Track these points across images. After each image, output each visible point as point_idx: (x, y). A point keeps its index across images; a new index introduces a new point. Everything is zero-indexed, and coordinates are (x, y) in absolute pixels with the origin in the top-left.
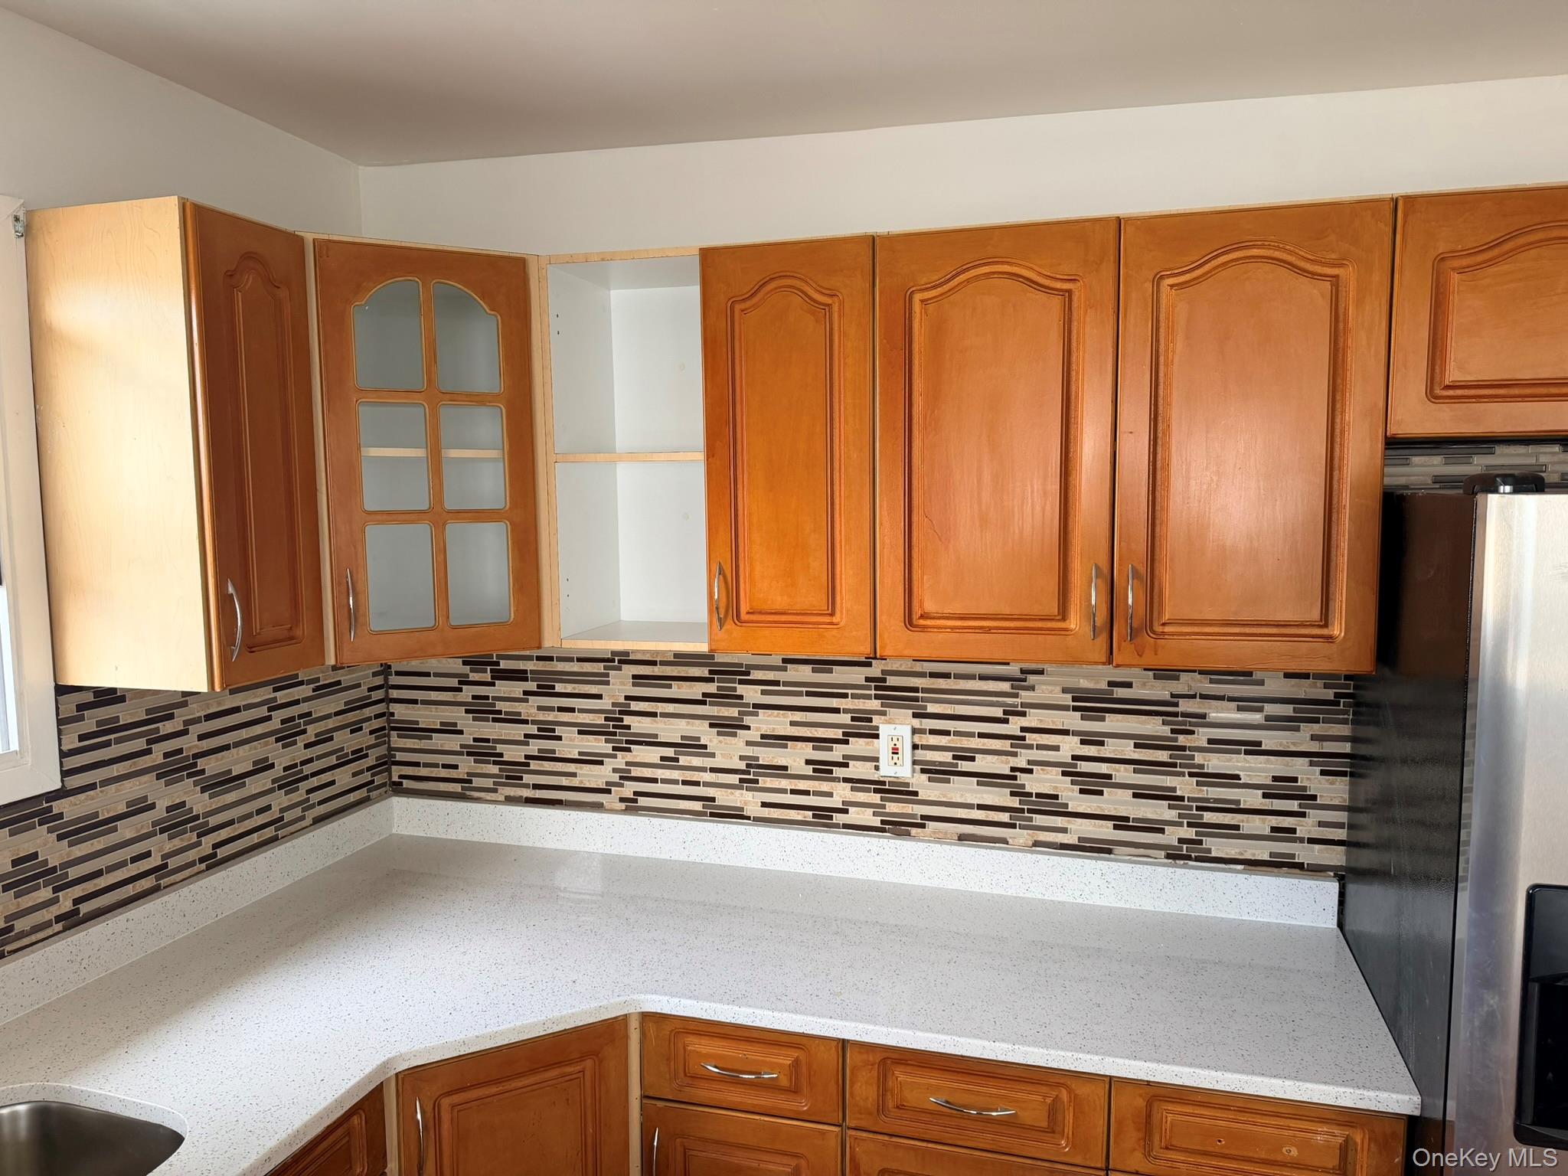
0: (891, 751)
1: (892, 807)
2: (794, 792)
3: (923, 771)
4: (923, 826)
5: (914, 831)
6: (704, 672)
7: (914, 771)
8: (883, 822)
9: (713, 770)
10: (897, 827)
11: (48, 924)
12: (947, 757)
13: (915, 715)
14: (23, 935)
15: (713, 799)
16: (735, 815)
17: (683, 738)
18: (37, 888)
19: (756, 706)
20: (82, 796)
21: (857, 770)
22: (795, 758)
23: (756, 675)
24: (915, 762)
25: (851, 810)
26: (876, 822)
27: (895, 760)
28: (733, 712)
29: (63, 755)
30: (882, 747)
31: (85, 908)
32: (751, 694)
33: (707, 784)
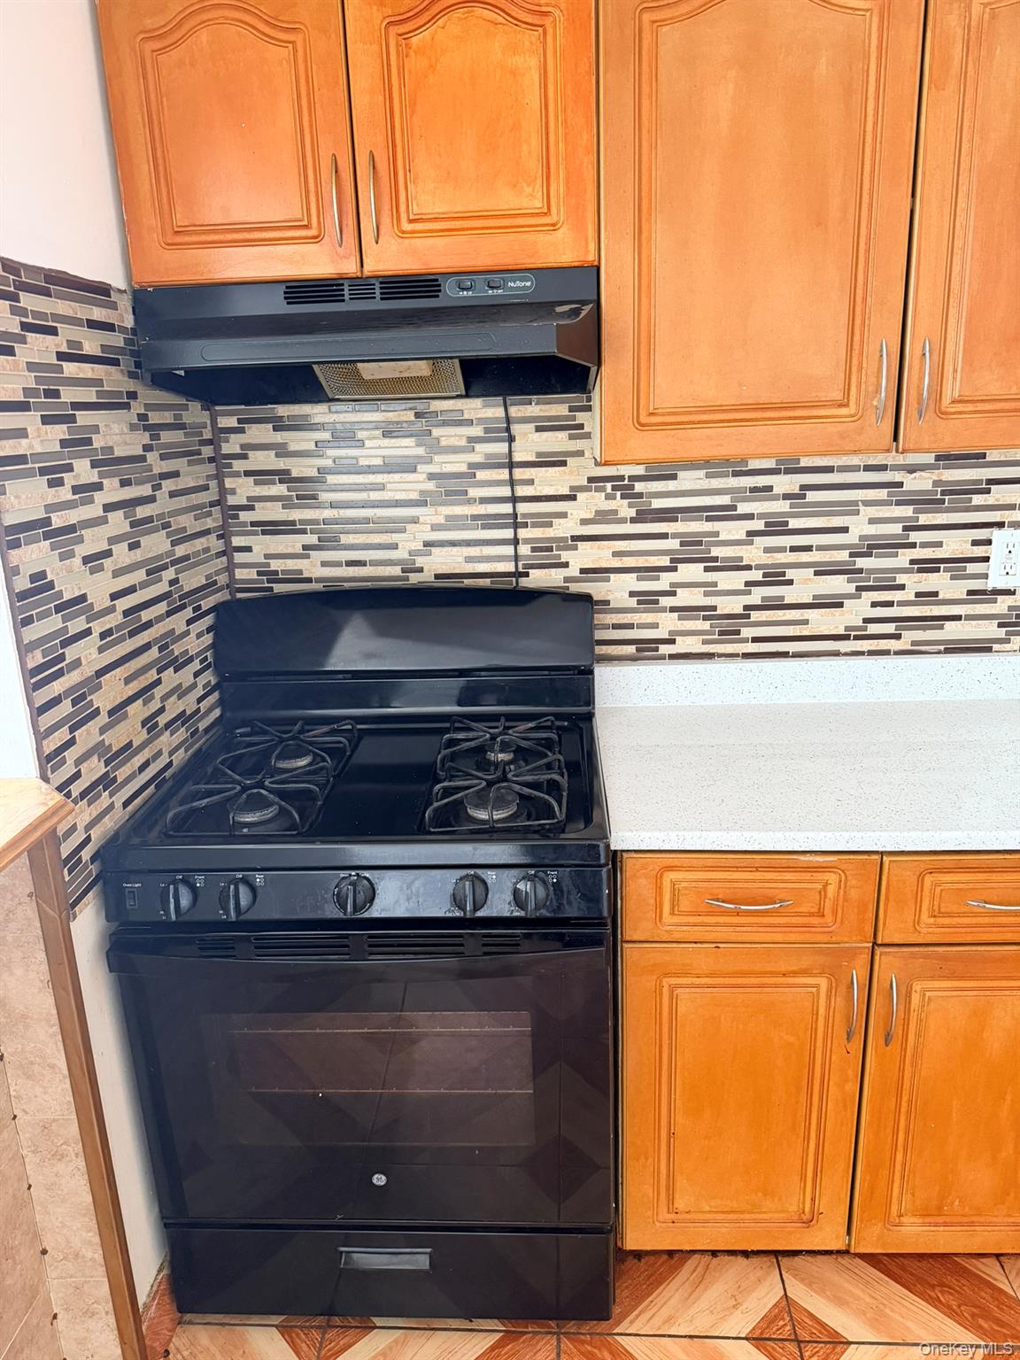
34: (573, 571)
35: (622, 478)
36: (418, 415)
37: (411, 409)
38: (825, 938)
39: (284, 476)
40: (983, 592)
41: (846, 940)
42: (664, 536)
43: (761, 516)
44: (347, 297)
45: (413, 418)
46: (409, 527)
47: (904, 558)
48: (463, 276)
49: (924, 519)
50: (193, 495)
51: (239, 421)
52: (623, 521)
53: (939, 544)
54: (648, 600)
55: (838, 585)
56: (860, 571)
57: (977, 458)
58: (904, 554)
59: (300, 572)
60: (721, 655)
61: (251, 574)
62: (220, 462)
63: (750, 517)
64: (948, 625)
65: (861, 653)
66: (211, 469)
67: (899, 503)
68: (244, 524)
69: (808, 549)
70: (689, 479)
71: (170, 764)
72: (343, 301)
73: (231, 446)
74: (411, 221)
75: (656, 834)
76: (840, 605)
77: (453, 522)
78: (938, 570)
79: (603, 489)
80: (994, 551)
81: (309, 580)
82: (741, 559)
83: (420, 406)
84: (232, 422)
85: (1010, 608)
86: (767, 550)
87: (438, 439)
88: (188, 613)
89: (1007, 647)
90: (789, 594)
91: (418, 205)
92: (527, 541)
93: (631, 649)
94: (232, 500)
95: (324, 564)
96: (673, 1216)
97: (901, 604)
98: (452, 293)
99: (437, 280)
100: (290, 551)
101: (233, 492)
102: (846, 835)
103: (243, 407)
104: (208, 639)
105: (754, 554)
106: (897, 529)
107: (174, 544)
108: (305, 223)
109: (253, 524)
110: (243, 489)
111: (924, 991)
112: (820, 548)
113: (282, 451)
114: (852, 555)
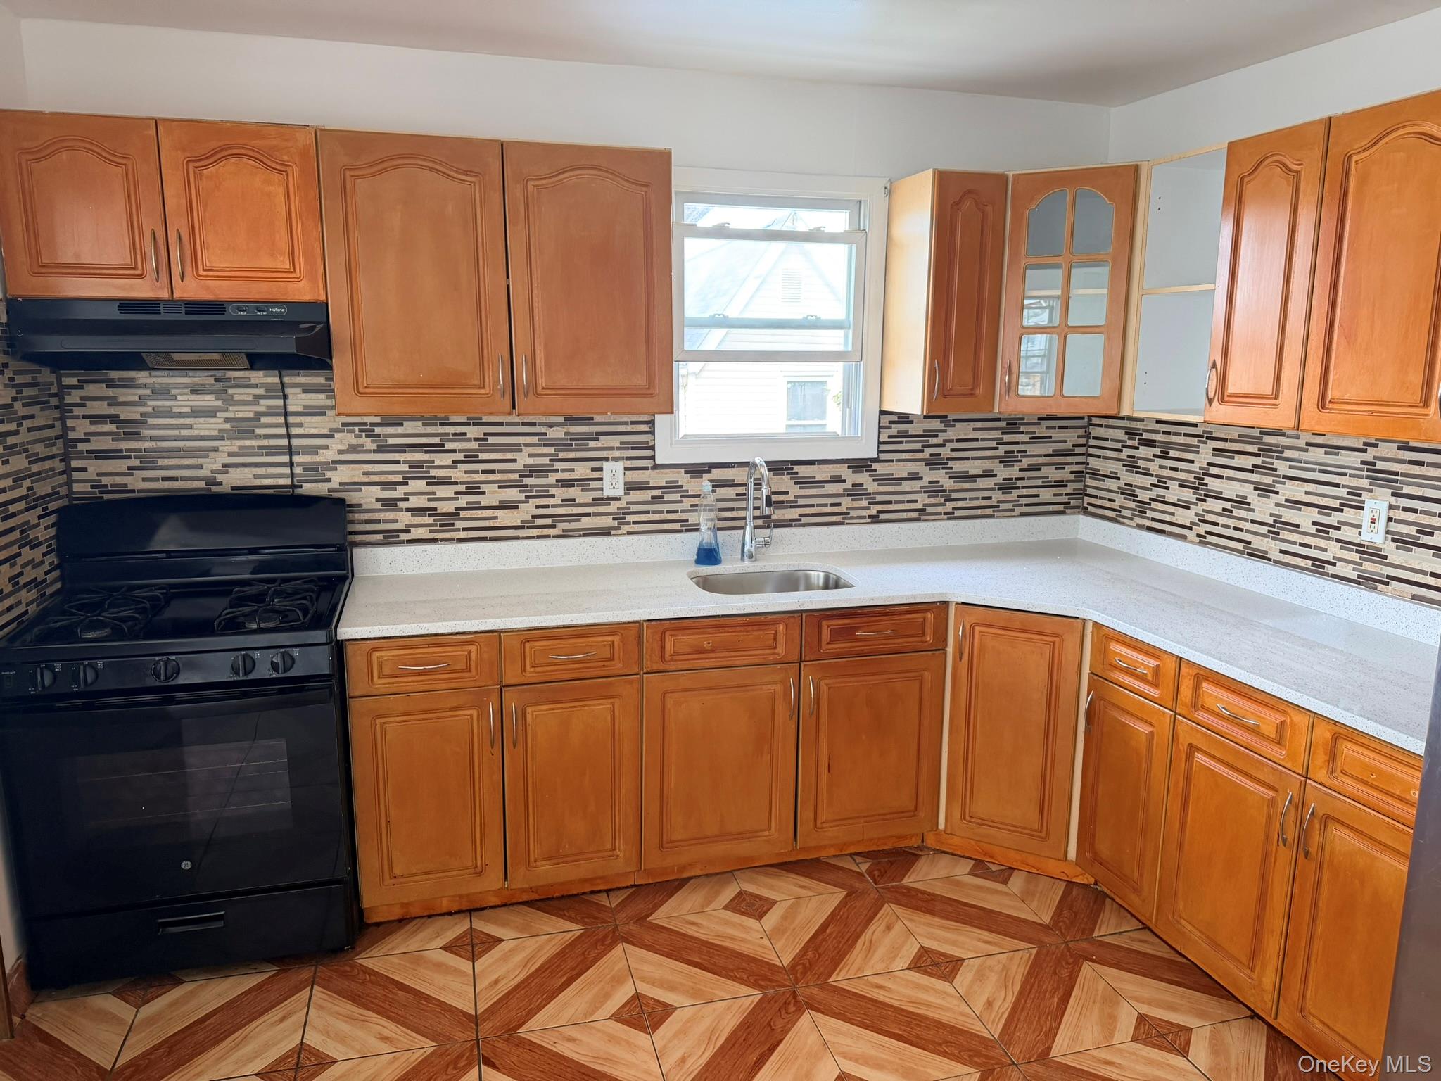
0: (1370, 521)
1: (1367, 566)
2: (1302, 545)
3: (1394, 540)
4: (1387, 584)
5: (1380, 586)
6: (1253, 448)
7: (1386, 539)
8: (1359, 576)
9: (1253, 522)
10: (1369, 582)
11: (864, 517)
12: (1412, 530)
13: (1394, 495)
14: (852, 518)
15: (1249, 543)
16: (1261, 556)
17: (1237, 496)
18: (861, 499)
19: (1285, 477)
20: (887, 464)
21: (1347, 534)
22: (1305, 518)
23: (1288, 454)
24: (1388, 532)
25: (1339, 563)
26: (1354, 576)
27: (1372, 529)
28: (1269, 480)
29: (879, 443)
30: (1365, 516)
31: (882, 516)
32: (1283, 468)
33: (1247, 531)
34: (335, 484)
35: (365, 424)
36: (217, 380)
37: (211, 376)
38: (471, 684)
39: (114, 419)
40: (602, 499)
41: (483, 684)
42: (398, 462)
43: (461, 451)
44: (162, 311)
45: (213, 382)
46: (210, 453)
47: (552, 478)
48: (241, 304)
49: (561, 455)
50: (44, 431)
51: (79, 381)
52: (369, 452)
53: (572, 470)
54: (389, 504)
55: (513, 494)
56: (526, 486)
57: (588, 420)
58: (551, 476)
59: (126, 485)
60: (442, 540)
61: (87, 487)
62: (64, 411)
63: (453, 451)
64: (584, 519)
65: (533, 537)
66: (56, 413)
67: (545, 445)
68: (82, 452)
69: (493, 472)
70: (410, 427)
71: (26, 612)
72: (160, 313)
73: (73, 397)
74: (204, 270)
75: (366, 628)
76: (517, 507)
77: (243, 451)
78: (573, 486)
79: (353, 431)
80: (606, 474)
81: (133, 491)
82: (450, 477)
83: (219, 374)
84: (74, 381)
85: (618, 508)
86: (467, 472)
87: (232, 396)
88: (39, 511)
89: (620, 532)
90: (484, 500)
91: (209, 261)
92: (299, 464)
93: (380, 537)
94: (71, 435)
95: (144, 480)
96: (393, 881)
97: (554, 506)
98: (232, 314)
99: (223, 305)
100: (118, 470)
101: (73, 429)
102: (477, 621)
103: (83, 371)
104: (52, 531)
105: (458, 474)
106: (546, 461)
107: (30, 463)
108: (133, 267)
109: (88, 452)
110: (80, 428)
111: (532, 712)
112: (500, 472)
113: (113, 402)
114: (520, 476)
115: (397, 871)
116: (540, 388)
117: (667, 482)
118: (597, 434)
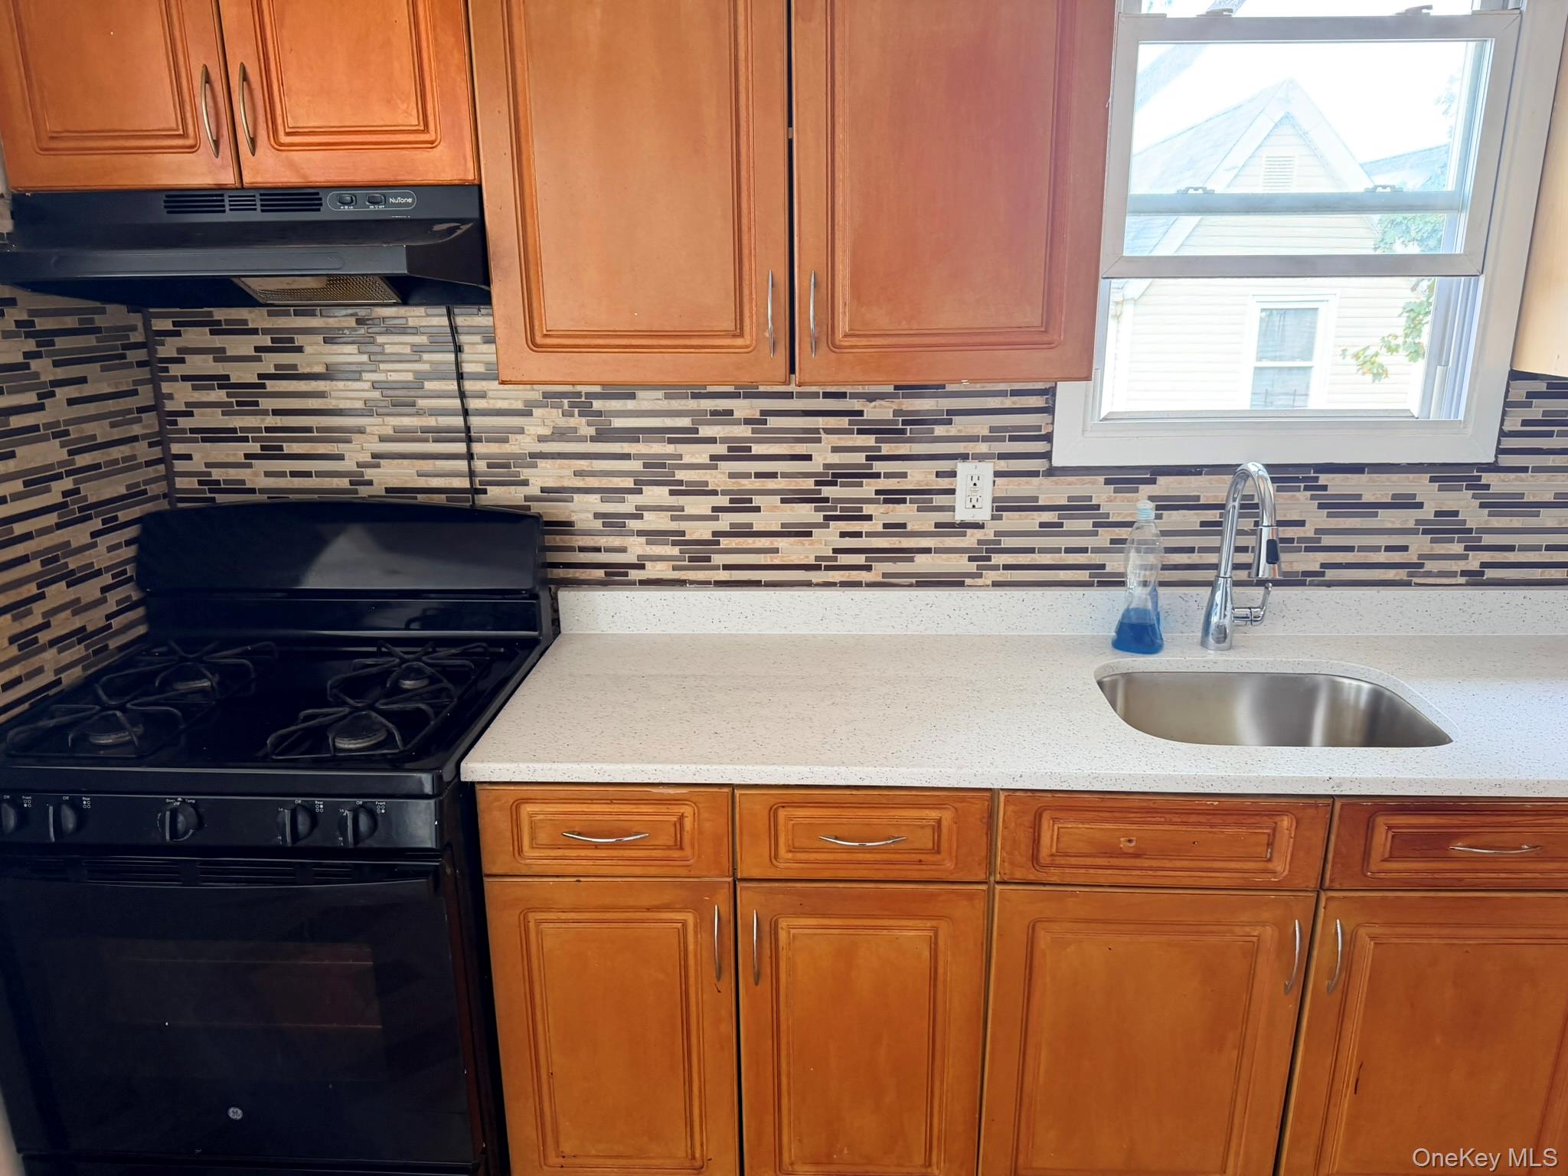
11: (1453, 574)
14: (1429, 574)
18: (1452, 541)
20: (1512, 476)
29: (1503, 434)
31: (1490, 574)
34: (534, 490)
35: (579, 394)
36: (360, 322)
37: (351, 315)
38: (683, 872)
39: (223, 381)
40: (952, 525)
41: (704, 874)
42: (626, 457)
43: (724, 440)
44: (227, 208)
45: (354, 324)
46: (355, 437)
47: (869, 488)
48: (346, 190)
49: (886, 449)
50: (109, 401)
51: (175, 324)
52: (582, 439)
53: (904, 475)
54: (613, 523)
55: (805, 513)
56: (826, 500)
57: (936, 389)
58: (868, 484)
59: (243, 482)
60: (692, 582)
61: (193, 483)
62: (157, 369)
63: (712, 440)
64: (920, 558)
65: (832, 584)
66: (144, 373)
67: (860, 432)
68: (183, 431)
69: (773, 475)
70: (647, 400)
72: (224, 211)
73: (167, 349)
74: (288, 134)
76: (809, 534)
77: (401, 435)
78: (904, 501)
79: (560, 406)
80: (961, 483)
81: (252, 491)
82: (706, 483)
83: (362, 312)
84: (167, 325)
85: (980, 542)
86: (732, 475)
87: (382, 345)
88: (95, 524)
89: (979, 581)
90: (758, 521)
91: (293, 118)
92: (482, 457)
93: (600, 573)
94: (170, 406)
96: (561, 1161)
97: (870, 534)
98: (331, 210)
99: (318, 194)
100: (231, 460)
101: (170, 397)
103: (177, 310)
105: (717, 478)
106: (860, 458)
107: (71, 453)
108: (181, 132)
109: (193, 431)
110: (181, 395)
111: (789, 928)
112: (785, 475)
113: (220, 355)
114: (817, 483)
115: (567, 1147)
116: (839, 335)
117: (1070, 499)
118: (950, 412)
